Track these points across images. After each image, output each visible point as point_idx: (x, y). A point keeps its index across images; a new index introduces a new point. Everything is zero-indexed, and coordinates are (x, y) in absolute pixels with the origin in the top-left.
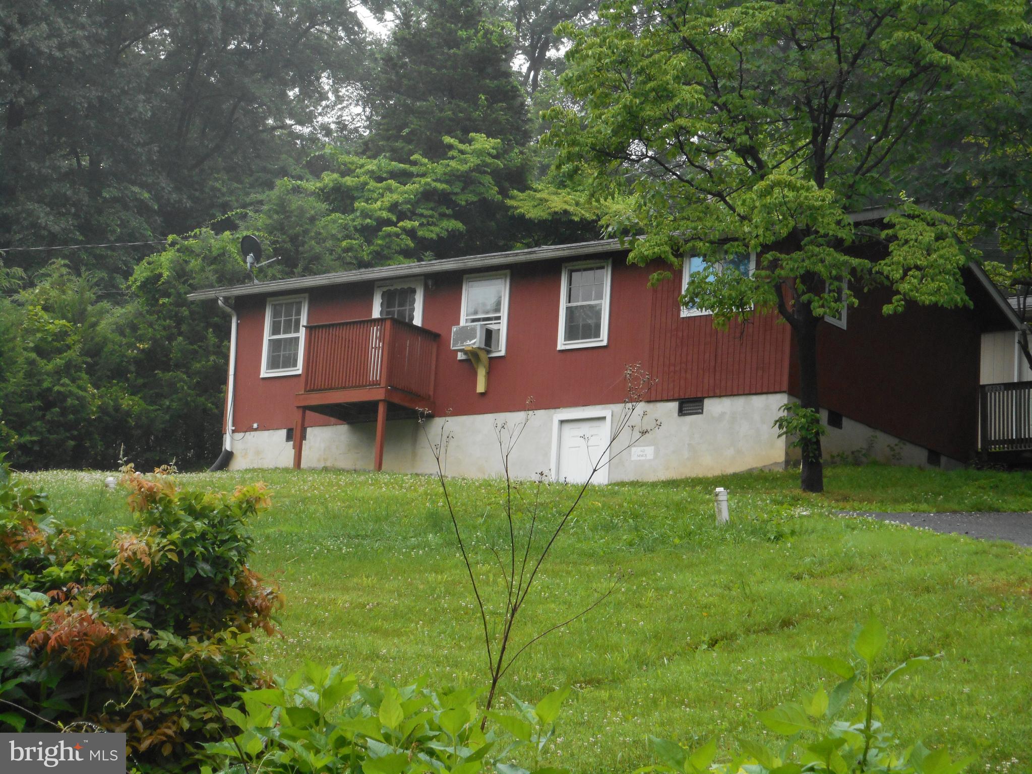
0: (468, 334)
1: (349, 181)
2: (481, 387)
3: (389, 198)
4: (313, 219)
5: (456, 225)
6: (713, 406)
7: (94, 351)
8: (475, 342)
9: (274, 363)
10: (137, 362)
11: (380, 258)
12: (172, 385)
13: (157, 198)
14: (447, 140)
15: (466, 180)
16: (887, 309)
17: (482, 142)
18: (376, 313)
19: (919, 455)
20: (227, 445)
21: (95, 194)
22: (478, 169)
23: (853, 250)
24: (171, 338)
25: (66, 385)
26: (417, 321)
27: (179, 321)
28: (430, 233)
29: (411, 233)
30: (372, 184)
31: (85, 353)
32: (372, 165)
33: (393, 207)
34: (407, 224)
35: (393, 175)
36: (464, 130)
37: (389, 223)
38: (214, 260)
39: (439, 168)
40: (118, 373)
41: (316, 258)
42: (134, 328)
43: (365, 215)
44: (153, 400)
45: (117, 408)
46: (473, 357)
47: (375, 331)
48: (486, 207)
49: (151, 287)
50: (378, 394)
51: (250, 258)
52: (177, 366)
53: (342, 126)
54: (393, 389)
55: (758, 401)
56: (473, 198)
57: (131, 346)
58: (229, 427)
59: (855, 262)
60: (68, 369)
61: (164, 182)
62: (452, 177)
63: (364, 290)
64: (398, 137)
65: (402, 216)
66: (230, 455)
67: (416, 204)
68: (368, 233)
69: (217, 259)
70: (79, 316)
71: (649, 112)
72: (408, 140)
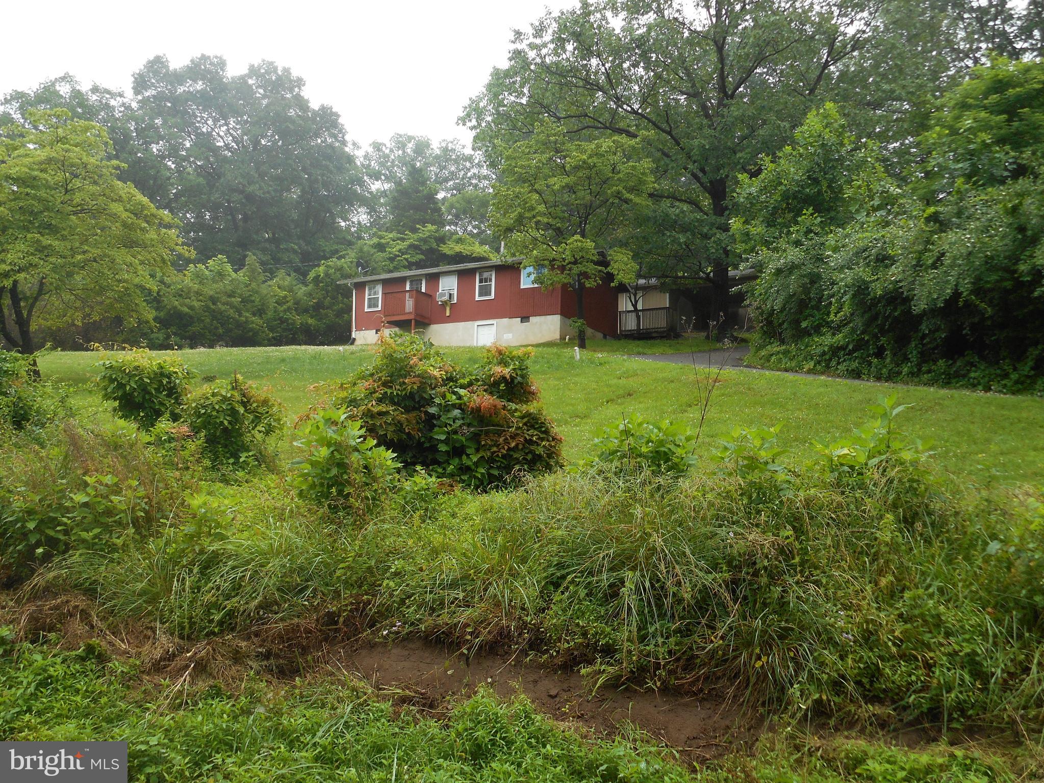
0: (443, 295)
1: (383, 241)
2: (448, 314)
3: (398, 247)
4: (372, 255)
5: (423, 257)
6: (533, 319)
7: (297, 303)
8: (446, 298)
9: (369, 307)
10: (313, 307)
11: (396, 269)
12: (326, 315)
13: (300, 248)
14: (418, 226)
15: (424, 240)
16: (612, 285)
17: (430, 227)
18: (408, 288)
19: (600, 335)
20: (353, 336)
21: (277, 247)
22: (429, 237)
23: (596, 263)
24: (325, 298)
25: (288, 315)
26: (423, 290)
27: (327, 292)
28: (413, 260)
29: (406, 259)
30: (392, 242)
31: (295, 304)
32: (391, 235)
33: (400, 251)
34: (406, 256)
35: (398, 239)
36: (424, 222)
37: (398, 256)
38: (339, 270)
39: (415, 236)
40: (306, 311)
41: (374, 269)
42: (311, 295)
43: (390, 253)
44: (320, 320)
45: (307, 323)
46: (445, 304)
47: (407, 294)
48: (431, 251)
49: (317, 279)
50: (412, 317)
51: (360, 269)
52: (327, 308)
53: (359, 223)
54: (417, 315)
55: (549, 317)
56: (428, 247)
57: (310, 301)
58: (354, 329)
59: (600, 268)
60: (289, 309)
61: (301, 242)
62: (420, 240)
63: (403, 280)
64: (399, 225)
65: (403, 254)
66: (354, 339)
67: (407, 249)
68: (392, 260)
69: (340, 269)
70: (291, 290)
71: (527, 215)
72: (403, 226)
